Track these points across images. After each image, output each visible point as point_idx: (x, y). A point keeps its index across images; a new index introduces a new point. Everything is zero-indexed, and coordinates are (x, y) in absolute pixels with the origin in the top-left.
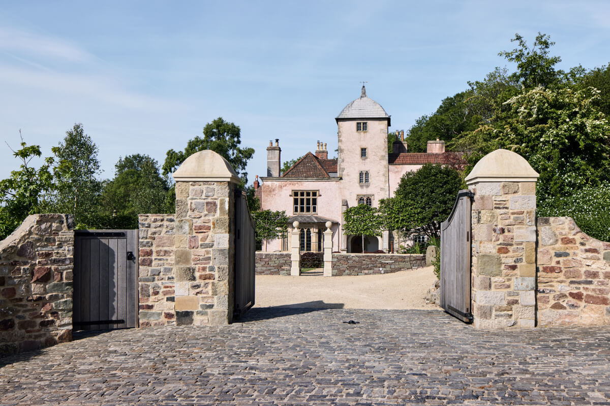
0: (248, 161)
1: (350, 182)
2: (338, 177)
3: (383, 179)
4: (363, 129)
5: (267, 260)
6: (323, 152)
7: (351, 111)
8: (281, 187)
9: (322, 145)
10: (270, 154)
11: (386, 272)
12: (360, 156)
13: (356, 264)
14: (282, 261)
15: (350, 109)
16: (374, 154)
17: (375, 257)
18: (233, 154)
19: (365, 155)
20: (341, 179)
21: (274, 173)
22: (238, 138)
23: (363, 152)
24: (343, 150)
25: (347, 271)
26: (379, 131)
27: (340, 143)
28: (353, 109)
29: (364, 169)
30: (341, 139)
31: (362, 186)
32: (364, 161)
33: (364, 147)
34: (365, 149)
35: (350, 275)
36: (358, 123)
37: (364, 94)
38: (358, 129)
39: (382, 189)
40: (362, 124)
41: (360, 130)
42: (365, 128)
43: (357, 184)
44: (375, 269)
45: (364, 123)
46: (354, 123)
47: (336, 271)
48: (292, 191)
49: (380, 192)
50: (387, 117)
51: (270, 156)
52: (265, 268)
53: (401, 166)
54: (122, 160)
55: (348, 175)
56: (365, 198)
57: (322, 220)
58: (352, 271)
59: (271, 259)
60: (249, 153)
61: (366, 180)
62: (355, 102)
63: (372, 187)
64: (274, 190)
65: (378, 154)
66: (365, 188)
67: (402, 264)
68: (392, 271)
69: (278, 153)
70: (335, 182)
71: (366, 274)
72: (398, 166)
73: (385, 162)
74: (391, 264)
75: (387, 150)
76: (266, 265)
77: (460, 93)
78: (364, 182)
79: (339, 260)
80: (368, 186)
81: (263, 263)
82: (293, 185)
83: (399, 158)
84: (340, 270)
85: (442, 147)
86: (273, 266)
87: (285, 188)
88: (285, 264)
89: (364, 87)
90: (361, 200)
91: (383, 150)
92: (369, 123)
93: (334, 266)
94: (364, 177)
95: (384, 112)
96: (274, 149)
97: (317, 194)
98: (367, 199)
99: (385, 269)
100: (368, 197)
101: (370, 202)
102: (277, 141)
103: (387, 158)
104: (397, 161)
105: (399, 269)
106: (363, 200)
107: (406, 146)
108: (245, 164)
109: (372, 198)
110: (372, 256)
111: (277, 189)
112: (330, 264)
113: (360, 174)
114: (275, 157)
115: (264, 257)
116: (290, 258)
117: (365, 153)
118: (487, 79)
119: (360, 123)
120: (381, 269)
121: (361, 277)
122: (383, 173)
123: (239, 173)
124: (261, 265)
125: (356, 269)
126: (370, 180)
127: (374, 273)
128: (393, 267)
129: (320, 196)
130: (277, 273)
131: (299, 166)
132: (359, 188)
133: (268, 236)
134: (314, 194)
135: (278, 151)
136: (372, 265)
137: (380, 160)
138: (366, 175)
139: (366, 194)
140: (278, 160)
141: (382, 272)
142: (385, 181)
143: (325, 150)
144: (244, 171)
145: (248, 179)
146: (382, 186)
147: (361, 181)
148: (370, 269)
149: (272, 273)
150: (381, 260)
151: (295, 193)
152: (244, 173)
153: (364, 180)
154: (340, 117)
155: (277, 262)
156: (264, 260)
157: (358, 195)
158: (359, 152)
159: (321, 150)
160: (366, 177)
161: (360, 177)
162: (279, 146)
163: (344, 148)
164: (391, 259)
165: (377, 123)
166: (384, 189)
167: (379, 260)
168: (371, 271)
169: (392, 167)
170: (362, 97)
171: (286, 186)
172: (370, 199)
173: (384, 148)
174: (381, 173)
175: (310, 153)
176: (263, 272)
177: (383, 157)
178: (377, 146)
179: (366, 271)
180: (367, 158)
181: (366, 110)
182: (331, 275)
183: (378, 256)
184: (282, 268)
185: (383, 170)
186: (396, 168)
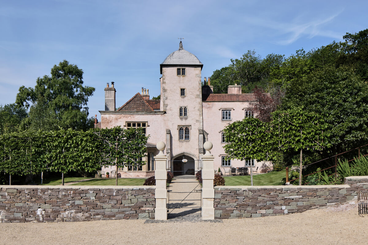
0: (89, 97)
1: (172, 115)
2: (162, 112)
3: (198, 113)
4: (182, 74)
5: (119, 197)
6: (146, 96)
7: (172, 59)
8: (117, 119)
9: (145, 91)
10: (107, 93)
11: (291, 212)
12: (180, 95)
13: (249, 202)
14: (141, 199)
15: (171, 58)
16: (191, 93)
17: (276, 190)
18: (77, 91)
19: (184, 94)
20: (165, 113)
21: (110, 108)
22: (81, 79)
23: (183, 92)
24: (167, 89)
25: (236, 212)
26: (195, 75)
27: (164, 84)
28: (173, 58)
29: (183, 105)
30: (164, 81)
31: (181, 119)
32: (183, 99)
33: (183, 88)
34: (184, 89)
35: (240, 216)
36: (178, 69)
37: (181, 47)
38: (178, 73)
39: (197, 121)
40: (181, 69)
41: (180, 74)
42: (184, 73)
43: (178, 117)
44: (276, 207)
45: (183, 69)
46: (175, 69)
47: (221, 211)
48: (126, 122)
49: (196, 123)
50: (201, 64)
51: (107, 95)
52: (116, 210)
53: (212, 103)
54: (3, 107)
55: (171, 110)
56: (184, 128)
57: (151, 145)
58: (243, 211)
59: (125, 197)
60: (90, 91)
61: (185, 113)
62: (175, 53)
63: (189, 119)
64: (111, 122)
65: (194, 93)
66: (184, 120)
67: (313, 200)
68: (300, 210)
69: (114, 93)
70: (160, 115)
71: (263, 215)
72: (209, 103)
73: (200, 100)
74: (297, 201)
75: (201, 90)
76: (118, 205)
77: (224, 67)
78: (183, 115)
79: (224, 196)
80: (186, 119)
81: (113, 203)
82: (126, 117)
83: (209, 97)
84: (227, 211)
85: (240, 90)
86: (129, 207)
87: (120, 120)
88: (146, 203)
89: (181, 42)
90: (181, 129)
91: (198, 91)
92: (187, 69)
93: (217, 205)
94: (183, 112)
95: (198, 61)
96: (110, 89)
97: (146, 125)
98: (186, 129)
99: (289, 207)
100: (187, 127)
101: (188, 131)
102: (113, 83)
103: (201, 96)
104: (208, 99)
105: (309, 207)
106: (183, 129)
107: (212, 89)
108: (87, 100)
109: (190, 128)
110: (272, 190)
111: (113, 120)
112: (212, 202)
113: (180, 109)
114: (111, 96)
115: (114, 194)
116: (154, 194)
117: (184, 92)
118: (243, 57)
119: (180, 69)
120: (284, 207)
121: (256, 220)
122: (198, 108)
123: (81, 108)
124: (110, 206)
125: (249, 209)
126: (188, 114)
127: (275, 213)
128: (300, 204)
129: (149, 126)
130: (135, 216)
131: (131, 103)
132: (179, 120)
133: (120, 162)
134: (144, 125)
135: (114, 91)
136: (271, 202)
137: (196, 98)
138: (185, 110)
139: (185, 125)
140: (114, 98)
141: (286, 212)
142: (200, 115)
143: (147, 94)
144: (85, 106)
145: (89, 112)
146: (198, 119)
147: (181, 114)
148: (269, 208)
149: (127, 217)
150: (283, 195)
151: (128, 124)
152: (86, 108)
153: (183, 114)
154: (164, 64)
155: (134, 200)
156: (115, 198)
157: (178, 126)
158: (179, 92)
159: (145, 94)
160: (185, 112)
161: (180, 112)
162: (114, 87)
163: (167, 88)
164: (298, 193)
165: (193, 69)
166: (199, 121)
167: (280, 196)
168: (271, 211)
169: (204, 104)
170: (180, 50)
171: (121, 118)
172: (188, 129)
173: (198, 88)
174: (197, 108)
175: (139, 93)
176: (114, 216)
177: (198, 95)
178: (193, 87)
179: (263, 211)
180: (185, 96)
181: (184, 59)
182: (213, 218)
183: (279, 190)
184: (143, 209)
185: (198, 106)
186: (208, 104)
